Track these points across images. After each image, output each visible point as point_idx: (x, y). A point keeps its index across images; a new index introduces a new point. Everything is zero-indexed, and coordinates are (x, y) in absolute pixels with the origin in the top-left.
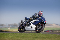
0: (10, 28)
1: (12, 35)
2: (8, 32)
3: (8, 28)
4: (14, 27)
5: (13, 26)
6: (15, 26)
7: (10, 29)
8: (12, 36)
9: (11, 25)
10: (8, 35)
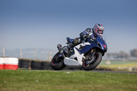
0: (111, 61)
1: (113, 77)
2: (106, 70)
3: (107, 60)
4: (119, 59)
5: (117, 57)
6: (122, 57)
7: (111, 64)
8: (113, 79)
9: (114, 55)
10: (105, 77)
